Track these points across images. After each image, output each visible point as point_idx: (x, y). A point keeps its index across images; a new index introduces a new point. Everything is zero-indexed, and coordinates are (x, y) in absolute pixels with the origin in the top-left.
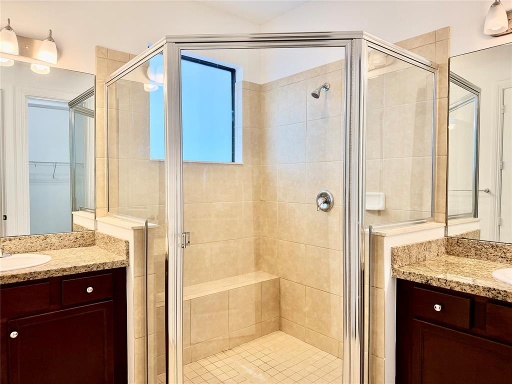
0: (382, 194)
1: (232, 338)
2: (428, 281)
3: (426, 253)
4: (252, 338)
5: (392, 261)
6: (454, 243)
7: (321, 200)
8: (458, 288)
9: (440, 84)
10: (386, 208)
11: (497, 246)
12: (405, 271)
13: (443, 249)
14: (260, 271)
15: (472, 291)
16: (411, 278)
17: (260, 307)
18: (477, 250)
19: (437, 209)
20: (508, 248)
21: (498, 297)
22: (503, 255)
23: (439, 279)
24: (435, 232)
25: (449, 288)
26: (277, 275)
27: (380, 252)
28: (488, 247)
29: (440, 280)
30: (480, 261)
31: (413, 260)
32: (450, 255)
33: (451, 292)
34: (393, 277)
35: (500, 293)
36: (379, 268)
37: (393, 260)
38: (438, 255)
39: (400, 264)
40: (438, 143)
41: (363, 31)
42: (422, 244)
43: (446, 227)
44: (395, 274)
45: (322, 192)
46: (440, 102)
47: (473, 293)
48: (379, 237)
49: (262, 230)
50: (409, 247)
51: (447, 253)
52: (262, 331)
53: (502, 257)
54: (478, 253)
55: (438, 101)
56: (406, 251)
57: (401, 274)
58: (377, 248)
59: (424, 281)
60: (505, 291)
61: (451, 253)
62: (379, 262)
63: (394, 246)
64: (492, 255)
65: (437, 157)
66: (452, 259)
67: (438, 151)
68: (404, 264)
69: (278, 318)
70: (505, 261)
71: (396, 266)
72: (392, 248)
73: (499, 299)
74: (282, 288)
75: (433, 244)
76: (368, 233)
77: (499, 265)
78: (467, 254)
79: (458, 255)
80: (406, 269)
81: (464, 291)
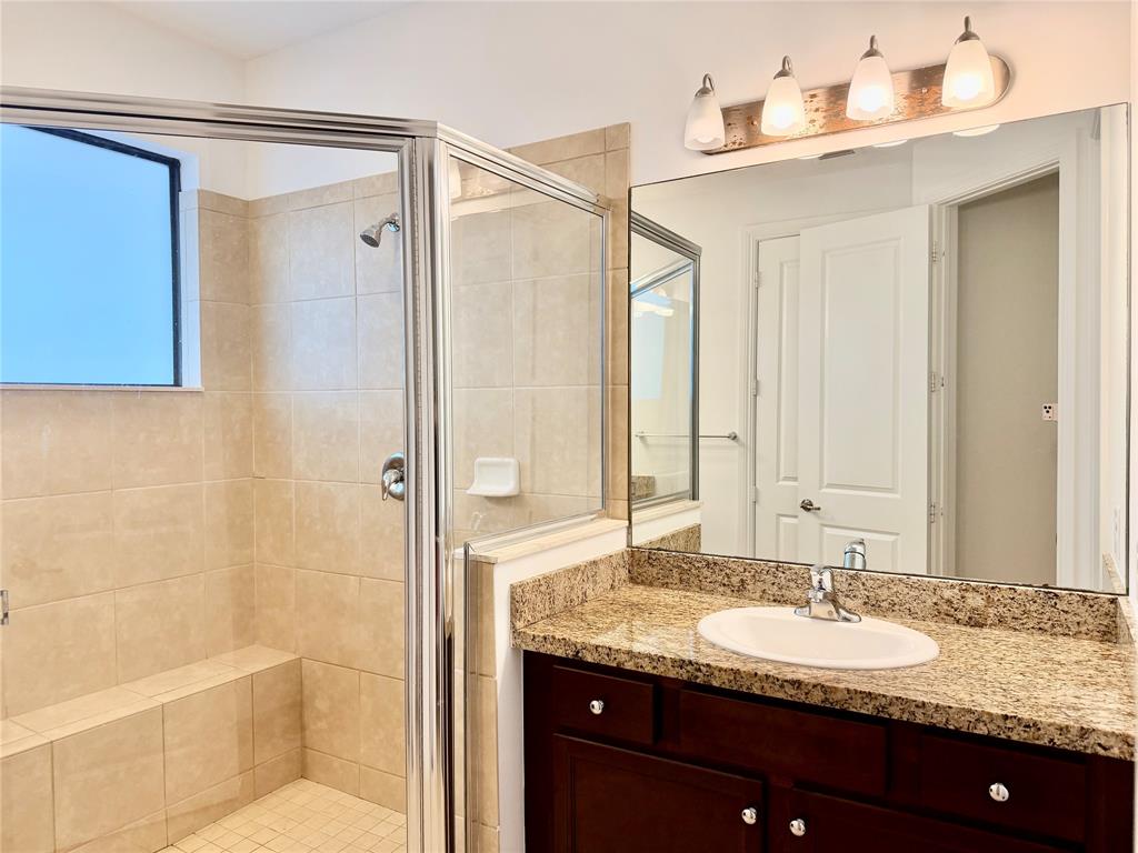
0: (512, 460)
1: (173, 818)
2: (578, 652)
3: (586, 586)
4: (230, 806)
5: (512, 614)
6: (643, 560)
7: (392, 475)
8: (631, 663)
9: (615, 239)
10: (521, 492)
11: (715, 564)
12: (536, 633)
13: (624, 573)
14: (255, 646)
15: (654, 668)
16: (548, 649)
17: (252, 731)
18: (682, 571)
19: (614, 492)
20: (733, 566)
21: (697, 677)
22: (725, 581)
23: (597, 647)
24: (606, 540)
25: (615, 665)
26: (295, 653)
27: (486, 597)
28: (700, 565)
29: (600, 649)
30: (688, 594)
31: (560, 603)
32: (638, 584)
33: (619, 671)
34: (515, 648)
35: (699, 670)
36: (484, 632)
37: (515, 613)
38: (612, 587)
39: (530, 618)
40: (613, 359)
41: (436, 122)
42: (577, 569)
43: (630, 527)
44: (519, 641)
45: (393, 456)
46: (614, 277)
47: (655, 672)
48: (485, 567)
49: (258, 546)
50: (548, 581)
51: (633, 580)
52: (256, 789)
53: (724, 585)
54: (684, 577)
55: (610, 274)
56: (543, 589)
57: (529, 640)
58: (481, 588)
59: (571, 654)
60: (708, 665)
61: (639, 581)
62: (486, 619)
63: (515, 581)
64: (708, 580)
65: (610, 387)
66: (639, 593)
67: (612, 374)
68: (539, 616)
69: (299, 750)
70: (729, 592)
71: (520, 625)
72: (513, 587)
73: (698, 681)
74: (306, 682)
75: (602, 567)
76: (463, 557)
77: (721, 601)
78: (666, 580)
79: (651, 584)
80: (540, 629)
81: (640, 670)
